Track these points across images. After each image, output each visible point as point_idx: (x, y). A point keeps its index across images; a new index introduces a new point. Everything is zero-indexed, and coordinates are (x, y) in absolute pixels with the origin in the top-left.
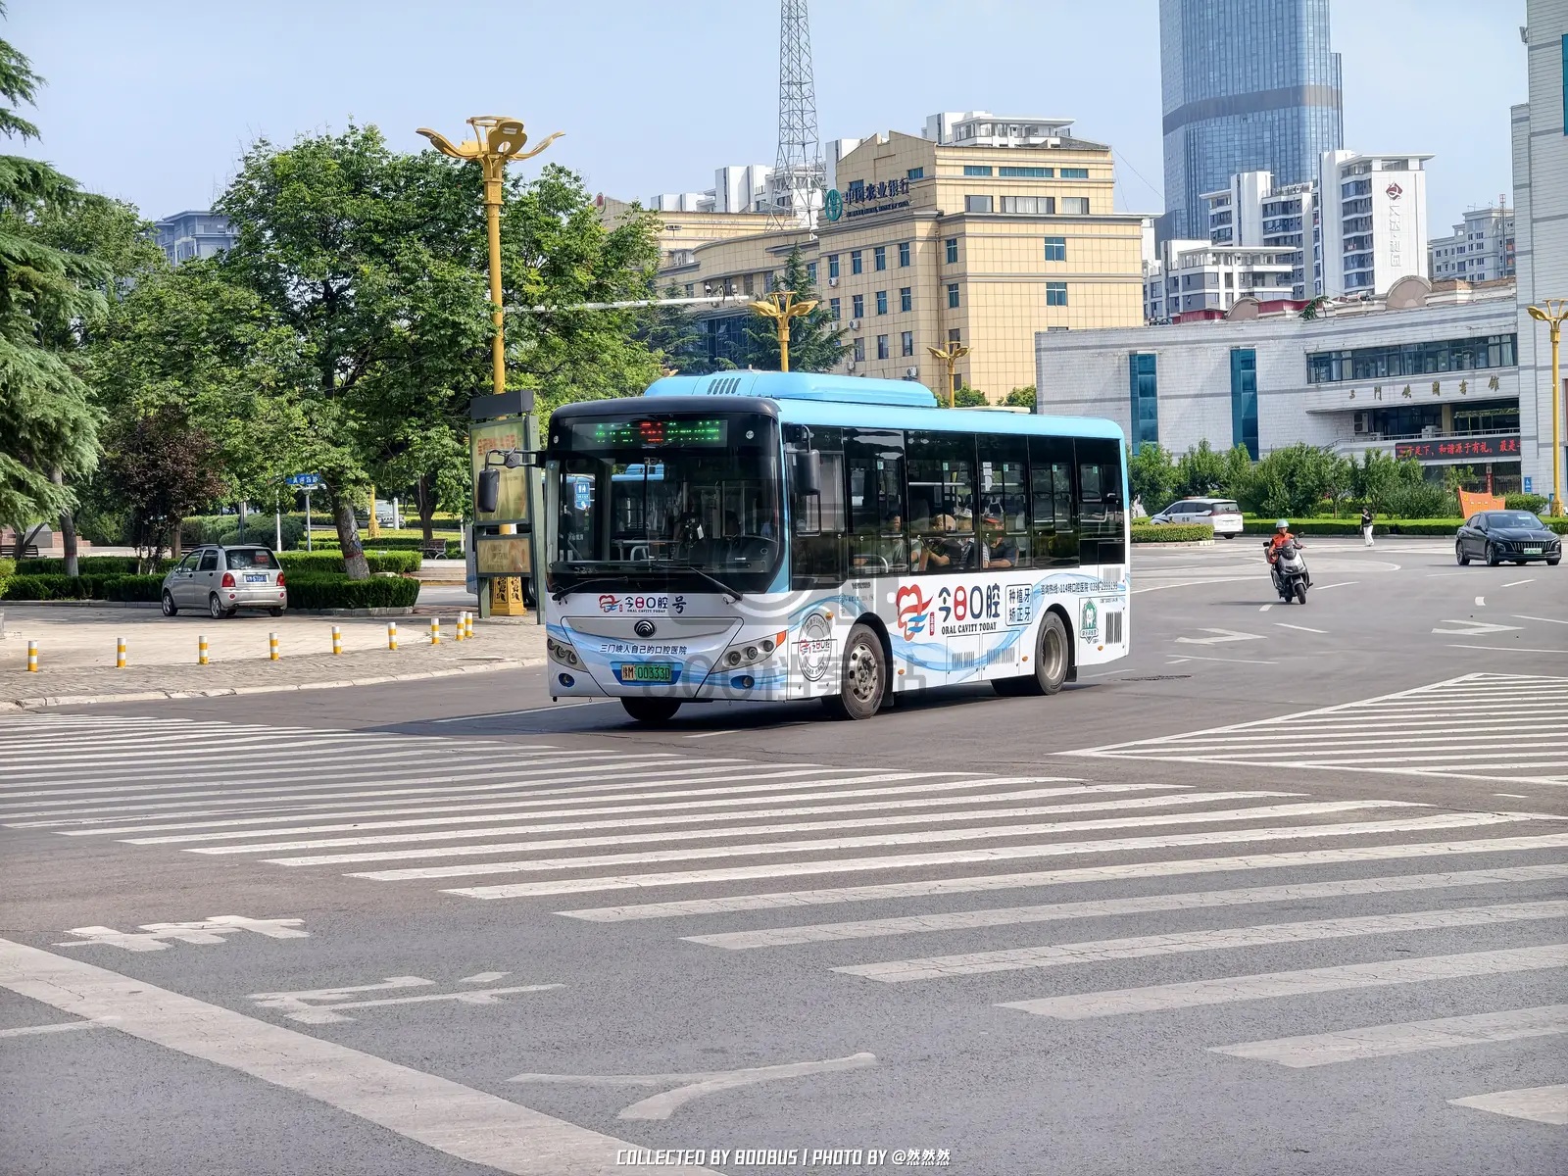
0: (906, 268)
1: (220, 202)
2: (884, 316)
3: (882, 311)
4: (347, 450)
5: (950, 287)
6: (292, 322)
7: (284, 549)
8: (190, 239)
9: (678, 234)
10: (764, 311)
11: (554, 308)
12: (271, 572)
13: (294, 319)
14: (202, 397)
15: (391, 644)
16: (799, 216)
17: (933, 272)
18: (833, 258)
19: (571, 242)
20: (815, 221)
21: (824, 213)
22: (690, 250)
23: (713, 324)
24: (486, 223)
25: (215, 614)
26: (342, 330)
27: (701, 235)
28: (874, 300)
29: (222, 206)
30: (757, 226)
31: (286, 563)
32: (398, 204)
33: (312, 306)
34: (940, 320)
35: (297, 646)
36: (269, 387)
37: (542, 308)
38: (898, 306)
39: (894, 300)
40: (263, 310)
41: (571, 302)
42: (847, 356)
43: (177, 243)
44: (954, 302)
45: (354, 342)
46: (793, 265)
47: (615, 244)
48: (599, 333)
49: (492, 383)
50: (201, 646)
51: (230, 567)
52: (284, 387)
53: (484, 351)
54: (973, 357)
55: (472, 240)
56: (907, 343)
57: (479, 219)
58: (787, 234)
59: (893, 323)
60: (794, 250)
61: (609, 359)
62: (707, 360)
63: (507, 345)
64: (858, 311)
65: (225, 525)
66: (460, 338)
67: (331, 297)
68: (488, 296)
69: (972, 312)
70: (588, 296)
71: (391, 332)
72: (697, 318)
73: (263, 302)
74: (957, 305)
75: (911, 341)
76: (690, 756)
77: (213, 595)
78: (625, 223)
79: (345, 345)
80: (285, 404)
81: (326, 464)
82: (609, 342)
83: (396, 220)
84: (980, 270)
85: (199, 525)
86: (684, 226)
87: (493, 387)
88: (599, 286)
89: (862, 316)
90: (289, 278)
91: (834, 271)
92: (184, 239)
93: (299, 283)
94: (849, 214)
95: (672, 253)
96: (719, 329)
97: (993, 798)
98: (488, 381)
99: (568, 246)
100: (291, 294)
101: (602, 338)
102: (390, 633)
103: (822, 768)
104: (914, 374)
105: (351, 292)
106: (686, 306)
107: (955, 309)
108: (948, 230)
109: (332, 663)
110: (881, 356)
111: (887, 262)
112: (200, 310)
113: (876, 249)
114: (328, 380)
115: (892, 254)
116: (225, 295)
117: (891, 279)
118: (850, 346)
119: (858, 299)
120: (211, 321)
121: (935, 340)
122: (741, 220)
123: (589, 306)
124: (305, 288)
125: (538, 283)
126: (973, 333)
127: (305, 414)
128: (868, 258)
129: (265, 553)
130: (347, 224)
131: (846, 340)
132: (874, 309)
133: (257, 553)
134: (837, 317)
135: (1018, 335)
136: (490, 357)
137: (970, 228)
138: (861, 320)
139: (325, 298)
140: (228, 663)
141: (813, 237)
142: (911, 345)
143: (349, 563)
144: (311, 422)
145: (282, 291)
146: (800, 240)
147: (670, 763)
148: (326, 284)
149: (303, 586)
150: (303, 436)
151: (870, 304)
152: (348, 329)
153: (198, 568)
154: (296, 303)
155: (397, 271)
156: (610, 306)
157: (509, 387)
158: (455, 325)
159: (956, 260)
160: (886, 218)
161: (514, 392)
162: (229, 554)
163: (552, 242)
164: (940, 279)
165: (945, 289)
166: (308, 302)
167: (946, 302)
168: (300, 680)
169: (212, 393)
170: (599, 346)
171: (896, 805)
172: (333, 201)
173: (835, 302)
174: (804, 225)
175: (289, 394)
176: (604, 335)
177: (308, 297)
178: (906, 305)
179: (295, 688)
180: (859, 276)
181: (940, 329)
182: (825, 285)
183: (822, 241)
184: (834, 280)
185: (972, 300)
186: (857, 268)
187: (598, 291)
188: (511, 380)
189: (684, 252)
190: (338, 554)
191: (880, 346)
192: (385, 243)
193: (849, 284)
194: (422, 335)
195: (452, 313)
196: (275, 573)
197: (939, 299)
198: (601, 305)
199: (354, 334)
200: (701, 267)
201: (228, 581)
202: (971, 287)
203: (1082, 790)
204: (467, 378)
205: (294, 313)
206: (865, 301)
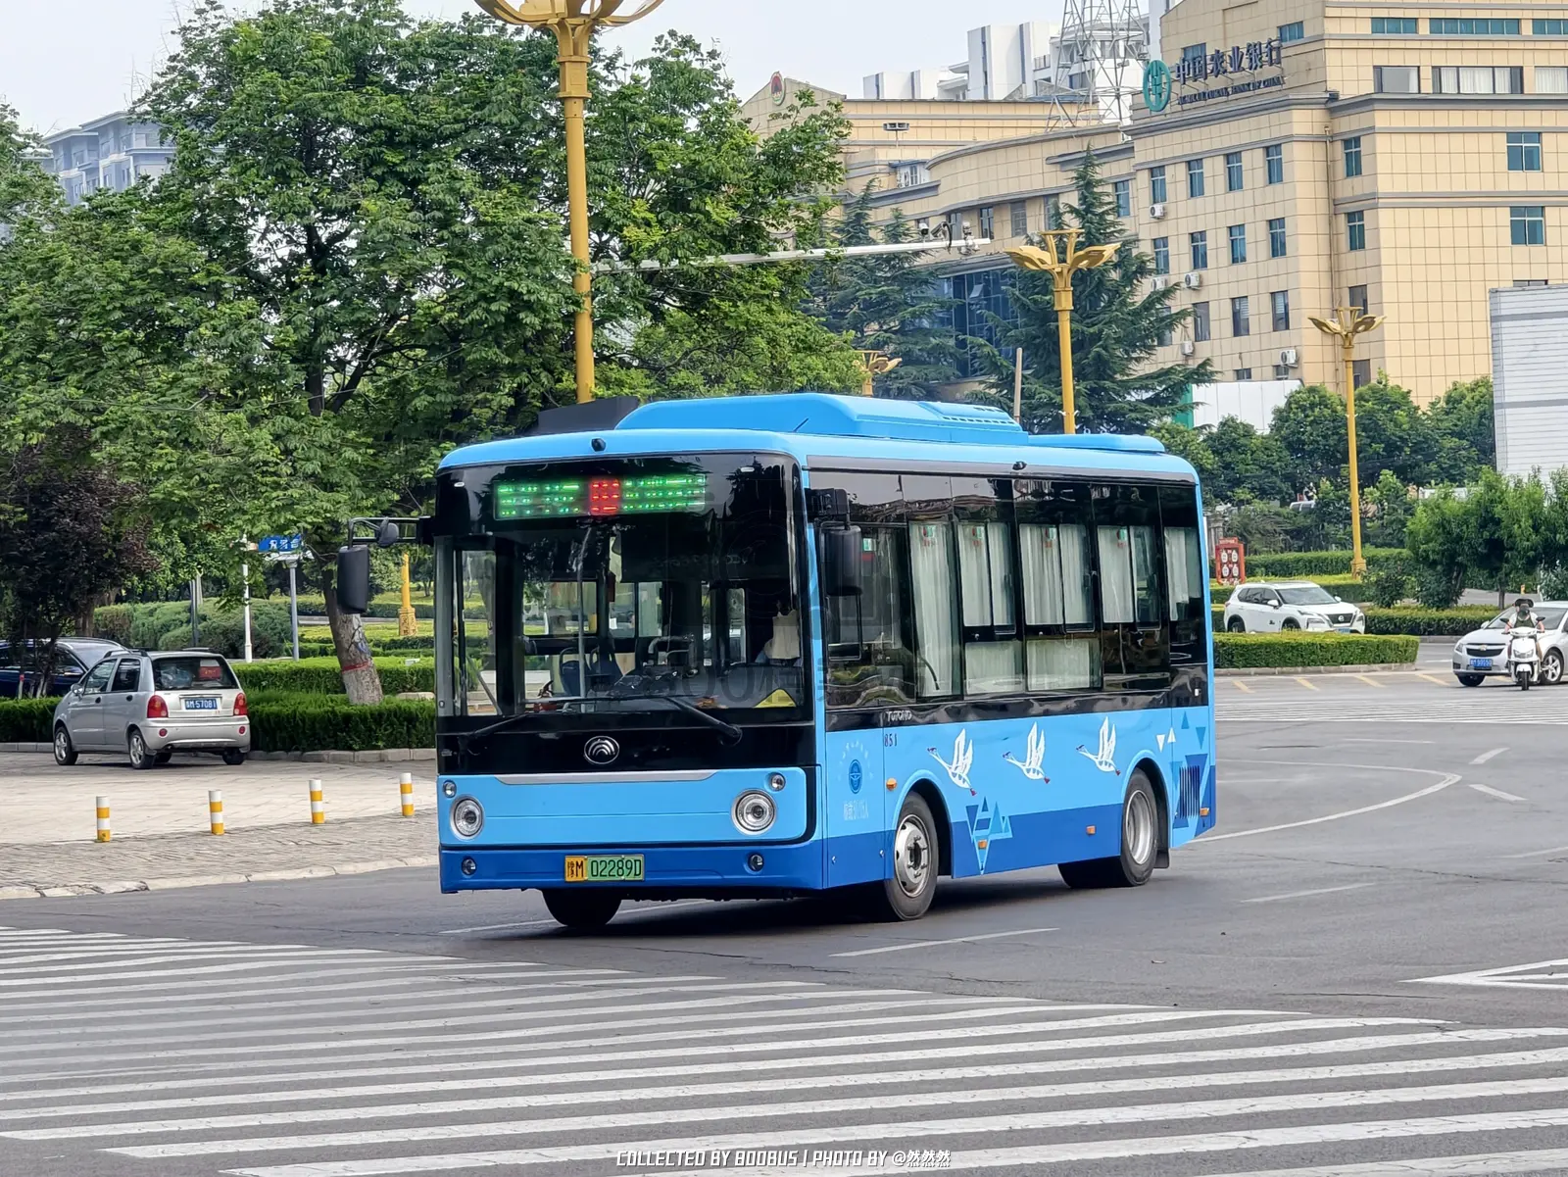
0: (1278, 187)
1: (142, 101)
2: (1240, 266)
3: (1237, 258)
4: (343, 497)
5: (1351, 216)
6: (255, 292)
7: (255, 654)
8: (123, 156)
9: (902, 136)
10: (1032, 261)
11: (675, 263)
12: (225, 693)
13: (259, 287)
14: (113, 412)
15: (404, 807)
16: (1101, 105)
17: (1322, 190)
18: (1156, 171)
19: (700, 157)
20: (1126, 113)
21: (1141, 99)
22: (923, 163)
23: (961, 283)
24: (563, 128)
25: (136, 761)
26: (335, 303)
27: (939, 136)
28: (1223, 239)
29: (146, 107)
30: (1032, 122)
31: (252, 679)
32: (422, 100)
33: (287, 268)
34: (1334, 271)
35: (254, 812)
36: (220, 397)
37: (656, 264)
38: (1264, 248)
39: (1257, 241)
40: (209, 273)
41: (702, 253)
42: (1179, 329)
43: (103, 163)
44: (1357, 241)
45: (353, 323)
46: (1086, 185)
47: (773, 158)
48: (745, 302)
49: (575, 386)
50: (100, 813)
51: (160, 686)
52: (244, 397)
53: (563, 335)
54: (1389, 331)
55: (543, 156)
56: (1281, 310)
57: (554, 122)
58: (1082, 135)
59: (1257, 276)
60: (1089, 160)
61: (763, 344)
62: (952, 342)
63: (598, 324)
64: (1199, 259)
65: (167, 618)
66: (522, 315)
67: (320, 253)
68: (567, 245)
69: (1386, 256)
70: (728, 244)
71: (412, 308)
72: (935, 272)
73: (210, 259)
74: (1362, 246)
75: (1286, 306)
76: (832, 985)
77: (133, 730)
78: (787, 124)
79: (340, 328)
80: (245, 424)
81: (309, 519)
82: (765, 318)
83: (421, 126)
84: (1400, 186)
85: (129, 617)
86: (912, 123)
87: (575, 392)
88: (747, 227)
89: (1205, 265)
90: (251, 222)
91: (1158, 194)
92: (114, 157)
93: (267, 230)
94: (1183, 100)
95: (894, 167)
96: (970, 290)
97: (1286, 1050)
98: (567, 383)
99: (696, 163)
100: (255, 247)
101: (754, 311)
102: (403, 790)
103: (1029, 1005)
104: (1291, 360)
105: (351, 243)
106: (917, 253)
107: (1359, 253)
108: (1348, 124)
109: (307, 836)
110: (1237, 332)
111: (1247, 178)
112: (112, 276)
113: (1267, 149)
114: (314, 384)
115: (1253, 164)
116: (150, 251)
117: (1252, 205)
118: (1183, 314)
119: (1198, 238)
120: (129, 291)
121: (1327, 304)
122: (1009, 111)
123: (729, 260)
124: (278, 236)
125: (648, 224)
126: (1388, 293)
127: (277, 438)
128: (1214, 170)
129: (216, 664)
130: (345, 134)
131: (1179, 302)
132: (1225, 255)
133: (203, 664)
134: (1163, 269)
135: (1463, 295)
136: (571, 344)
137: (1382, 118)
138: (1203, 272)
139: (309, 253)
140: (141, 839)
141: (1122, 139)
142: (1287, 313)
143: (349, 678)
144: (287, 452)
145: (241, 241)
146: (1099, 144)
147: (795, 996)
148: (310, 230)
149: (277, 715)
150: (274, 474)
151: (1217, 246)
152: (347, 302)
153: (109, 687)
154: (264, 261)
155: (423, 209)
156: (766, 258)
157: (601, 391)
158: (513, 295)
159: (1359, 172)
160: (1244, 104)
161: (610, 399)
162: (158, 665)
163: (673, 158)
164: (1335, 203)
165: (1342, 219)
166: (281, 260)
167: (1344, 240)
168: (256, 867)
169: (132, 406)
170: (746, 323)
171: (1127, 1061)
172: (323, 100)
173: (1160, 243)
174: (1110, 120)
175: (250, 406)
176: (753, 307)
177: (284, 251)
178: (1278, 247)
179: (243, 879)
180: (1199, 200)
181: (1334, 286)
182: (1145, 216)
183: (1138, 145)
184: (1158, 208)
185: (1386, 238)
186: (1195, 188)
187: (748, 235)
188: (604, 381)
189: (913, 165)
190: (332, 662)
191: (1236, 315)
192: (404, 162)
193: (1184, 215)
194: (462, 312)
195: (511, 275)
196: (229, 696)
197: (1332, 236)
198: (749, 258)
199: (354, 310)
200: (941, 189)
201: (156, 709)
202: (1385, 217)
203: (1435, 1037)
204: (535, 378)
205: (258, 277)
206: (1210, 243)
